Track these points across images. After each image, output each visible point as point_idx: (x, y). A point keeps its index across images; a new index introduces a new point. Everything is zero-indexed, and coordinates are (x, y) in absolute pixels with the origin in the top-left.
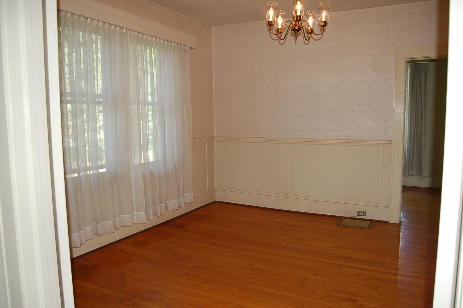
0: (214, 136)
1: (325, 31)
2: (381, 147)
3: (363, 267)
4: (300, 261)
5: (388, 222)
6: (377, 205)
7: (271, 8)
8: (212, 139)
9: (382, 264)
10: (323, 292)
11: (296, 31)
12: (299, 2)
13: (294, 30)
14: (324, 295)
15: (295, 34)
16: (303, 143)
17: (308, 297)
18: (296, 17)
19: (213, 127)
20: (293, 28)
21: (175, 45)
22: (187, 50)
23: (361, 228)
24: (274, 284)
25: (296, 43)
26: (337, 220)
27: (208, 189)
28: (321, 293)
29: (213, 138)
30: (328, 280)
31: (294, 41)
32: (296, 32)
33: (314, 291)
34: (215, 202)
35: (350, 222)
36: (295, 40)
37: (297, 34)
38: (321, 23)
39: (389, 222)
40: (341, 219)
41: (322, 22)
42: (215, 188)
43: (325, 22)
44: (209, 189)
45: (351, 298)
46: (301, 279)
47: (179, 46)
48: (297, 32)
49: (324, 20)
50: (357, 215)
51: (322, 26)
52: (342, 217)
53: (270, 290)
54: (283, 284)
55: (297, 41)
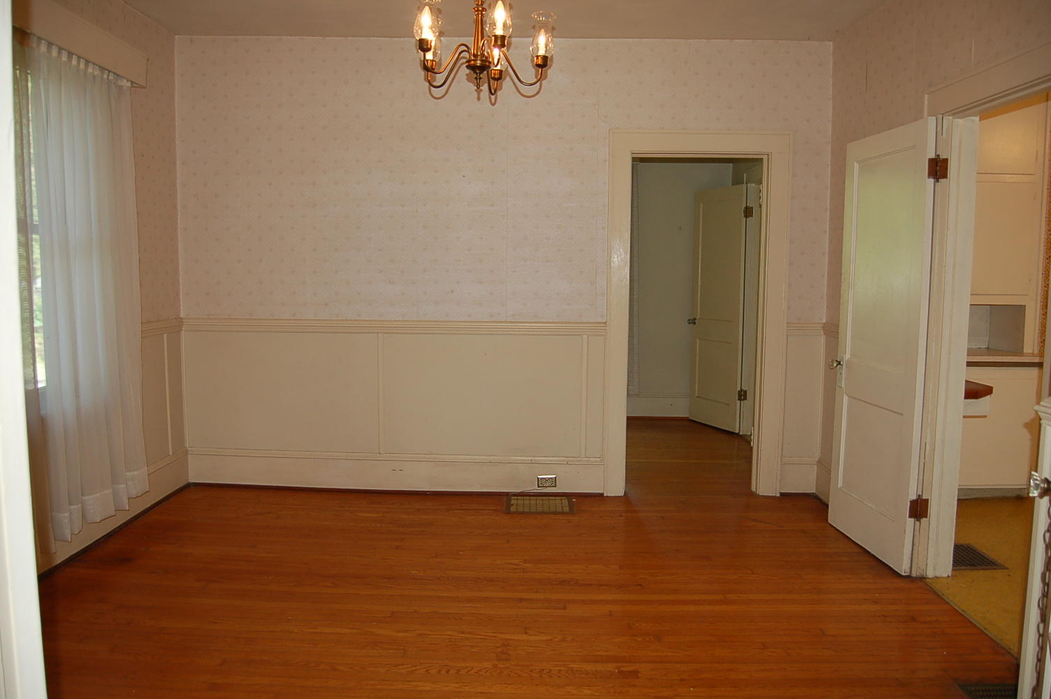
0: (182, 317)
1: (546, 78)
2: (585, 337)
3: (610, 597)
4: (476, 605)
5: (602, 494)
6: (579, 461)
7: (427, 8)
8: (176, 325)
9: (640, 585)
10: (562, 668)
11: (478, 72)
12: (500, 4)
13: (472, 67)
14: (566, 672)
15: (475, 76)
16: (437, 332)
17: (537, 685)
18: (493, 38)
19: (178, 295)
20: (472, 62)
21: (97, 72)
22: (125, 88)
23: (555, 513)
24: (449, 670)
25: (479, 99)
26: (499, 501)
27: (171, 453)
28: (560, 670)
29: (179, 322)
30: (556, 640)
31: (476, 94)
32: (477, 74)
33: (543, 670)
34: (188, 486)
35: (533, 502)
36: (476, 90)
37: (480, 78)
38: (535, 58)
39: (605, 495)
40: (505, 499)
41: (537, 57)
42: (187, 451)
43: (545, 58)
44: (173, 453)
45: (624, 669)
46: (498, 647)
47: (105, 76)
48: (480, 73)
49: (542, 52)
50: (539, 487)
51: (538, 66)
52: (507, 494)
53: (446, 686)
54: (467, 667)
55: (482, 93)
